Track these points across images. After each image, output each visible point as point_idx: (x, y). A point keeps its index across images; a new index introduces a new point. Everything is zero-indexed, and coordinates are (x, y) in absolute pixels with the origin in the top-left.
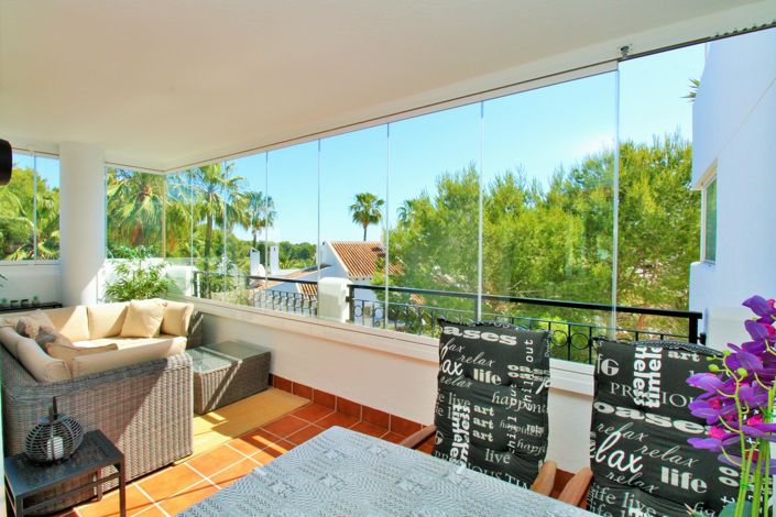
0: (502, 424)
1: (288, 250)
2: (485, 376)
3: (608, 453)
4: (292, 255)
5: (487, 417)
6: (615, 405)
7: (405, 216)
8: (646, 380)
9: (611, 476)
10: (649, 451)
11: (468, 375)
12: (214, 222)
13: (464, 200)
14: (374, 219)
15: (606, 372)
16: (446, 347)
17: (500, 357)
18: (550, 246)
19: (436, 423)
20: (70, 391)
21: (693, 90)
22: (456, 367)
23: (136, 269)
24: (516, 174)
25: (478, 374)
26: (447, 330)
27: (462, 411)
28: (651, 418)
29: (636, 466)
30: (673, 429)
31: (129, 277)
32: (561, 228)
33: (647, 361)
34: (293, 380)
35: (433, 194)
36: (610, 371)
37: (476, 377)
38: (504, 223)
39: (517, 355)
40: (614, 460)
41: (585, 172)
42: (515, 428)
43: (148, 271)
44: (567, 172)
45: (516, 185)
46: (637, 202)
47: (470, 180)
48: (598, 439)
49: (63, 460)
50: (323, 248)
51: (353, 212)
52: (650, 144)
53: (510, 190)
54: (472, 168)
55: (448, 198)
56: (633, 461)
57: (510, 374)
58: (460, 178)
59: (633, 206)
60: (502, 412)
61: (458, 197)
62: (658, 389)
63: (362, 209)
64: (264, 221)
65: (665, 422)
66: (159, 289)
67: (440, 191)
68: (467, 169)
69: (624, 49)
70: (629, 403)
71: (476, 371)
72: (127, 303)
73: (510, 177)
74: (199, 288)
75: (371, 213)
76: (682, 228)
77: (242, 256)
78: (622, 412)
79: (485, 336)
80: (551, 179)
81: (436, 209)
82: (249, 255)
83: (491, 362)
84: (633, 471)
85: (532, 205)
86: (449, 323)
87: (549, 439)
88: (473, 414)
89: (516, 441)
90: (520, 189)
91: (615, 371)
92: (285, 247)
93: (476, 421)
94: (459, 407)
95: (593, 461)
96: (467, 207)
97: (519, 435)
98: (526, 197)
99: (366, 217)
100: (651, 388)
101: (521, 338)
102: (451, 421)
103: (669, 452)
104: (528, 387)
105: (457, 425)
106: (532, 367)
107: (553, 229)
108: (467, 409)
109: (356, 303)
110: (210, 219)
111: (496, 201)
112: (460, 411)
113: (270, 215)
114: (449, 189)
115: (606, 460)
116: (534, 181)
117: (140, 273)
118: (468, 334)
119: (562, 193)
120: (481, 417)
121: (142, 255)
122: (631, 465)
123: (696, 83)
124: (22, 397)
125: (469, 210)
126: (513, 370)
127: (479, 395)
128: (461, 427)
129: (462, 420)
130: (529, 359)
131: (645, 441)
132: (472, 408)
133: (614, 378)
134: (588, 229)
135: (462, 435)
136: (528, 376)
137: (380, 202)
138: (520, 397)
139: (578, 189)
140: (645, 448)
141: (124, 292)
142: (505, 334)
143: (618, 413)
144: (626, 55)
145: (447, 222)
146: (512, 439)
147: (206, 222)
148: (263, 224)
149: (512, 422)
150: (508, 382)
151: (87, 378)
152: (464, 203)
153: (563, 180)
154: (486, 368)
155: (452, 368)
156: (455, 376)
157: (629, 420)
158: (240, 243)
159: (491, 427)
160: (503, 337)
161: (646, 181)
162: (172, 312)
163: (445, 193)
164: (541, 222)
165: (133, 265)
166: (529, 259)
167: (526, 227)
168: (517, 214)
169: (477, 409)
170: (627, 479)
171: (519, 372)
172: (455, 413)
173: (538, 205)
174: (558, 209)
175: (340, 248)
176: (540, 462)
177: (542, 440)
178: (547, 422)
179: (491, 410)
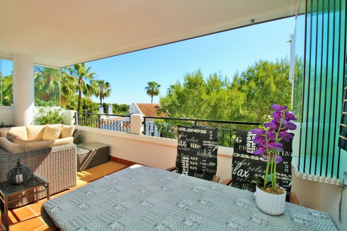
0: (201, 163)
1: (116, 107)
2: (195, 146)
3: (237, 171)
4: (119, 109)
5: (195, 161)
6: (240, 154)
7: (170, 92)
8: (251, 144)
9: (238, 179)
10: (251, 169)
11: (188, 146)
12: (82, 93)
13: (195, 84)
14: (156, 94)
15: (237, 142)
16: (180, 136)
17: (200, 138)
18: (231, 105)
19: (176, 165)
20: (25, 156)
21: (291, 39)
22: (184, 143)
23: (48, 111)
24: (218, 74)
25: (192, 145)
26: (181, 129)
27: (186, 159)
28: (252, 157)
29: (247, 175)
30: (259, 160)
31: (45, 115)
32: (236, 97)
33: (251, 137)
34: (119, 157)
35: (182, 82)
36: (239, 141)
37: (191, 147)
38: (212, 95)
39: (206, 137)
40: (239, 173)
41: (248, 74)
42: (205, 164)
43: (54, 112)
44: (240, 73)
45: (218, 79)
46: (268, 86)
47: (198, 76)
48: (234, 166)
49: (23, 183)
50: (133, 106)
51: (147, 90)
52: (275, 62)
53: (215, 81)
54: (199, 71)
55: (188, 84)
56: (246, 173)
57: (204, 144)
58: (194, 75)
59: (267, 88)
60: (201, 159)
61: (193, 84)
62: (255, 147)
63: (151, 89)
64: (105, 93)
65: (257, 158)
66: (59, 120)
67: (185, 81)
68: (197, 71)
69: (253, 20)
70: (245, 152)
71: (191, 144)
72: (45, 126)
73: (215, 75)
74: (77, 120)
75: (155, 91)
76: (287, 98)
77: (95, 110)
78: (243, 156)
79: (195, 131)
80: (233, 76)
81: (183, 89)
82: (98, 110)
83: (197, 140)
84: (246, 176)
85: (225, 88)
86: (182, 127)
87: (218, 167)
88: (190, 160)
89: (205, 169)
90: (220, 80)
91: (241, 141)
92: (115, 106)
93: (191, 163)
94: (185, 158)
95: (232, 174)
96: (197, 87)
97: (206, 166)
98: (222, 84)
99: (152, 92)
100: (253, 146)
101: (208, 130)
102: (182, 163)
103: (258, 169)
104: (210, 148)
105: (184, 165)
106: (212, 141)
107: (233, 98)
108: (188, 159)
109: (146, 124)
110: (80, 92)
111: (210, 86)
112: (185, 159)
113: (108, 91)
114: (189, 80)
115: (236, 174)
116: (226, 77)
117: (50, 113)
118: (189, 130)
119: (238, 82)
120: (193, 161)
121: (51, 105)
122: (245, 175)
123: (292, 36)
124: (4, 159)
125: (197, 89)
126: (205, 143)
127: (192, 153)
128: (185, 166)
129: (186, 163)
130: (211, 138)
131: (250, 165)
132: (190, 158)
133: (240, 144)
134: (248, 98)
135: (186, 168)
136: (210, 145)
137: (159, 86)
138: (207, 153)
139: (244, 81)
140: (250, 168)
141: (43, 121)
142: (202, 129)
143: (241, 156)
144: (253, 23)
145: (188, 94)
146: (204, 168)
147: (78, 93)
148: (105, 95)
149: (204, 162)
150: (203, 147)
151: (31, 152)
152: (195, 86)
153: (239, 77)
154: (195, 143)
155: (182, 144)
156: (184, 146)
157: (245, 158)
158: (94, 104)
159: (196, 165)
160: (202, 131)
161: (272, 78)
162: (66, 129)
163: (187, 82)
164: (228, 95)
165: (47, 109)
166: (223, 111)
167: (222, 97)
168: (218, 91)
169: (192, 158)
170: (244, 179)
171: (207, 143)
172: (183, 160)
173: (228, 88)
174: (236, 89)
175: (141, 106)
176: (214, 176)
177: (215, 168)
178: (217, 161)
179: (197, 158)
